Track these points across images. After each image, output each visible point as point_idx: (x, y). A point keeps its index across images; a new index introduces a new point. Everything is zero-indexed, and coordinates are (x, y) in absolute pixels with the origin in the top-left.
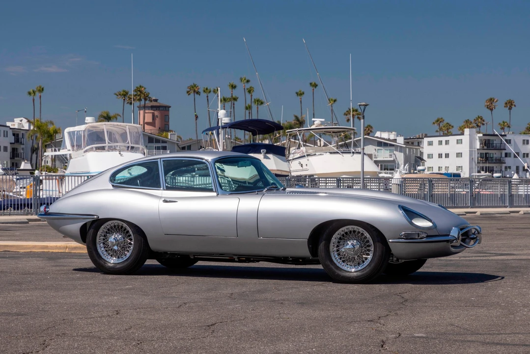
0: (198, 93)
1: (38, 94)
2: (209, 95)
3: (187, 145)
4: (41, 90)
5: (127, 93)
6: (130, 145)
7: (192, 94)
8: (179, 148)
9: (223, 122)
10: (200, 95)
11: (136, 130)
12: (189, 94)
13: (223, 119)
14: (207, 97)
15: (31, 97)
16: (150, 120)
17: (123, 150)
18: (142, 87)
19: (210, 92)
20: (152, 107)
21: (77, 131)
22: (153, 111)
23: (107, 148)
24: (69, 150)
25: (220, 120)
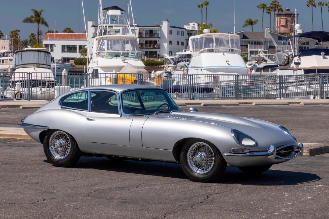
0: (315, 6)
1: (204, 6)
2: (322, 7)
3: (307, 41)
4: (207, 4)
5: (265, 6)
6: (231, 48)
7: (311, 6)
8: (301, 43)
10: (315, 7)
11: (236, 39)
12: (309, 7)
13: (298, 30)
14: (321, 8)
15: (200, 9)
16: (284, 24)
17: (226, 52)
18: (277, 2)
19: (323, 5)
20: (286, 15)
21: (196, 39)
22: (286, 18)
23: (215, 51)
24: (191, 51)
25: (296, 31)
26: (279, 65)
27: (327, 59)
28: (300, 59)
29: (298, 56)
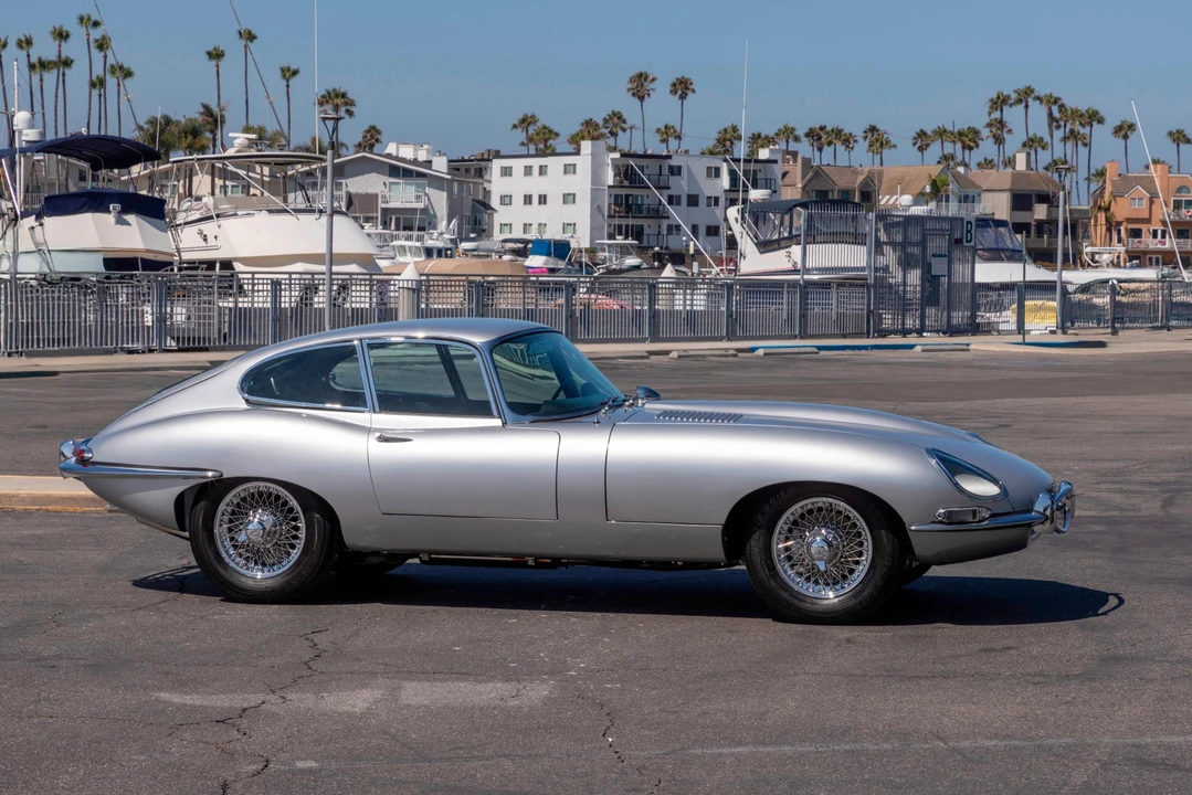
9: (23, 138)
13: (25, 132)
25: (17, 134)
27: (130, 225)
28: (41, 225)
29: (34, 217)
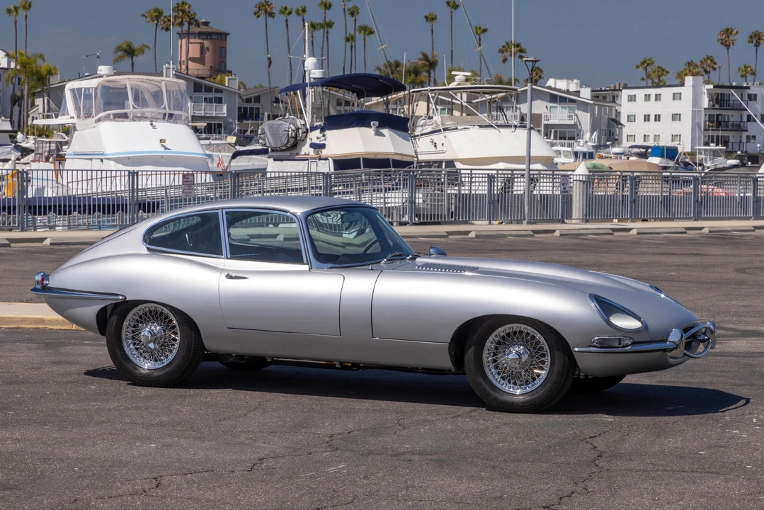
0: (271, 15)
1: (22, 13)
2: (289, 18)
3: (255, 95)
4: (27, 7)
5: (161, 13)
6: (168, 111)
7: (263, 16)
8: (242, 100)
9: (311, 76)
10: (274, 17)
11: (177, 88)
12: (258, 16)
13: (313, 71)
14: (287, 21)
15: (12, 18)
16: (198, 55)
17: (157, 119)
18: (186, 4)
19: (290, 13)
20: (200, 35)
21: (85, 89)
22: (201, 41)
23: (131, 116)
24: (73, 118)
25: (307, 73)
26: (270, 150)
27: (384, 136)
28: (324, 136)
29: (319, 130)
